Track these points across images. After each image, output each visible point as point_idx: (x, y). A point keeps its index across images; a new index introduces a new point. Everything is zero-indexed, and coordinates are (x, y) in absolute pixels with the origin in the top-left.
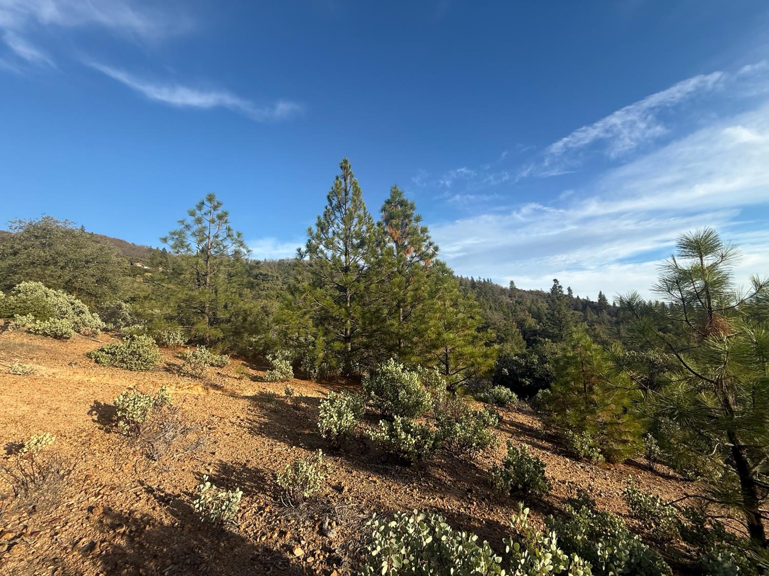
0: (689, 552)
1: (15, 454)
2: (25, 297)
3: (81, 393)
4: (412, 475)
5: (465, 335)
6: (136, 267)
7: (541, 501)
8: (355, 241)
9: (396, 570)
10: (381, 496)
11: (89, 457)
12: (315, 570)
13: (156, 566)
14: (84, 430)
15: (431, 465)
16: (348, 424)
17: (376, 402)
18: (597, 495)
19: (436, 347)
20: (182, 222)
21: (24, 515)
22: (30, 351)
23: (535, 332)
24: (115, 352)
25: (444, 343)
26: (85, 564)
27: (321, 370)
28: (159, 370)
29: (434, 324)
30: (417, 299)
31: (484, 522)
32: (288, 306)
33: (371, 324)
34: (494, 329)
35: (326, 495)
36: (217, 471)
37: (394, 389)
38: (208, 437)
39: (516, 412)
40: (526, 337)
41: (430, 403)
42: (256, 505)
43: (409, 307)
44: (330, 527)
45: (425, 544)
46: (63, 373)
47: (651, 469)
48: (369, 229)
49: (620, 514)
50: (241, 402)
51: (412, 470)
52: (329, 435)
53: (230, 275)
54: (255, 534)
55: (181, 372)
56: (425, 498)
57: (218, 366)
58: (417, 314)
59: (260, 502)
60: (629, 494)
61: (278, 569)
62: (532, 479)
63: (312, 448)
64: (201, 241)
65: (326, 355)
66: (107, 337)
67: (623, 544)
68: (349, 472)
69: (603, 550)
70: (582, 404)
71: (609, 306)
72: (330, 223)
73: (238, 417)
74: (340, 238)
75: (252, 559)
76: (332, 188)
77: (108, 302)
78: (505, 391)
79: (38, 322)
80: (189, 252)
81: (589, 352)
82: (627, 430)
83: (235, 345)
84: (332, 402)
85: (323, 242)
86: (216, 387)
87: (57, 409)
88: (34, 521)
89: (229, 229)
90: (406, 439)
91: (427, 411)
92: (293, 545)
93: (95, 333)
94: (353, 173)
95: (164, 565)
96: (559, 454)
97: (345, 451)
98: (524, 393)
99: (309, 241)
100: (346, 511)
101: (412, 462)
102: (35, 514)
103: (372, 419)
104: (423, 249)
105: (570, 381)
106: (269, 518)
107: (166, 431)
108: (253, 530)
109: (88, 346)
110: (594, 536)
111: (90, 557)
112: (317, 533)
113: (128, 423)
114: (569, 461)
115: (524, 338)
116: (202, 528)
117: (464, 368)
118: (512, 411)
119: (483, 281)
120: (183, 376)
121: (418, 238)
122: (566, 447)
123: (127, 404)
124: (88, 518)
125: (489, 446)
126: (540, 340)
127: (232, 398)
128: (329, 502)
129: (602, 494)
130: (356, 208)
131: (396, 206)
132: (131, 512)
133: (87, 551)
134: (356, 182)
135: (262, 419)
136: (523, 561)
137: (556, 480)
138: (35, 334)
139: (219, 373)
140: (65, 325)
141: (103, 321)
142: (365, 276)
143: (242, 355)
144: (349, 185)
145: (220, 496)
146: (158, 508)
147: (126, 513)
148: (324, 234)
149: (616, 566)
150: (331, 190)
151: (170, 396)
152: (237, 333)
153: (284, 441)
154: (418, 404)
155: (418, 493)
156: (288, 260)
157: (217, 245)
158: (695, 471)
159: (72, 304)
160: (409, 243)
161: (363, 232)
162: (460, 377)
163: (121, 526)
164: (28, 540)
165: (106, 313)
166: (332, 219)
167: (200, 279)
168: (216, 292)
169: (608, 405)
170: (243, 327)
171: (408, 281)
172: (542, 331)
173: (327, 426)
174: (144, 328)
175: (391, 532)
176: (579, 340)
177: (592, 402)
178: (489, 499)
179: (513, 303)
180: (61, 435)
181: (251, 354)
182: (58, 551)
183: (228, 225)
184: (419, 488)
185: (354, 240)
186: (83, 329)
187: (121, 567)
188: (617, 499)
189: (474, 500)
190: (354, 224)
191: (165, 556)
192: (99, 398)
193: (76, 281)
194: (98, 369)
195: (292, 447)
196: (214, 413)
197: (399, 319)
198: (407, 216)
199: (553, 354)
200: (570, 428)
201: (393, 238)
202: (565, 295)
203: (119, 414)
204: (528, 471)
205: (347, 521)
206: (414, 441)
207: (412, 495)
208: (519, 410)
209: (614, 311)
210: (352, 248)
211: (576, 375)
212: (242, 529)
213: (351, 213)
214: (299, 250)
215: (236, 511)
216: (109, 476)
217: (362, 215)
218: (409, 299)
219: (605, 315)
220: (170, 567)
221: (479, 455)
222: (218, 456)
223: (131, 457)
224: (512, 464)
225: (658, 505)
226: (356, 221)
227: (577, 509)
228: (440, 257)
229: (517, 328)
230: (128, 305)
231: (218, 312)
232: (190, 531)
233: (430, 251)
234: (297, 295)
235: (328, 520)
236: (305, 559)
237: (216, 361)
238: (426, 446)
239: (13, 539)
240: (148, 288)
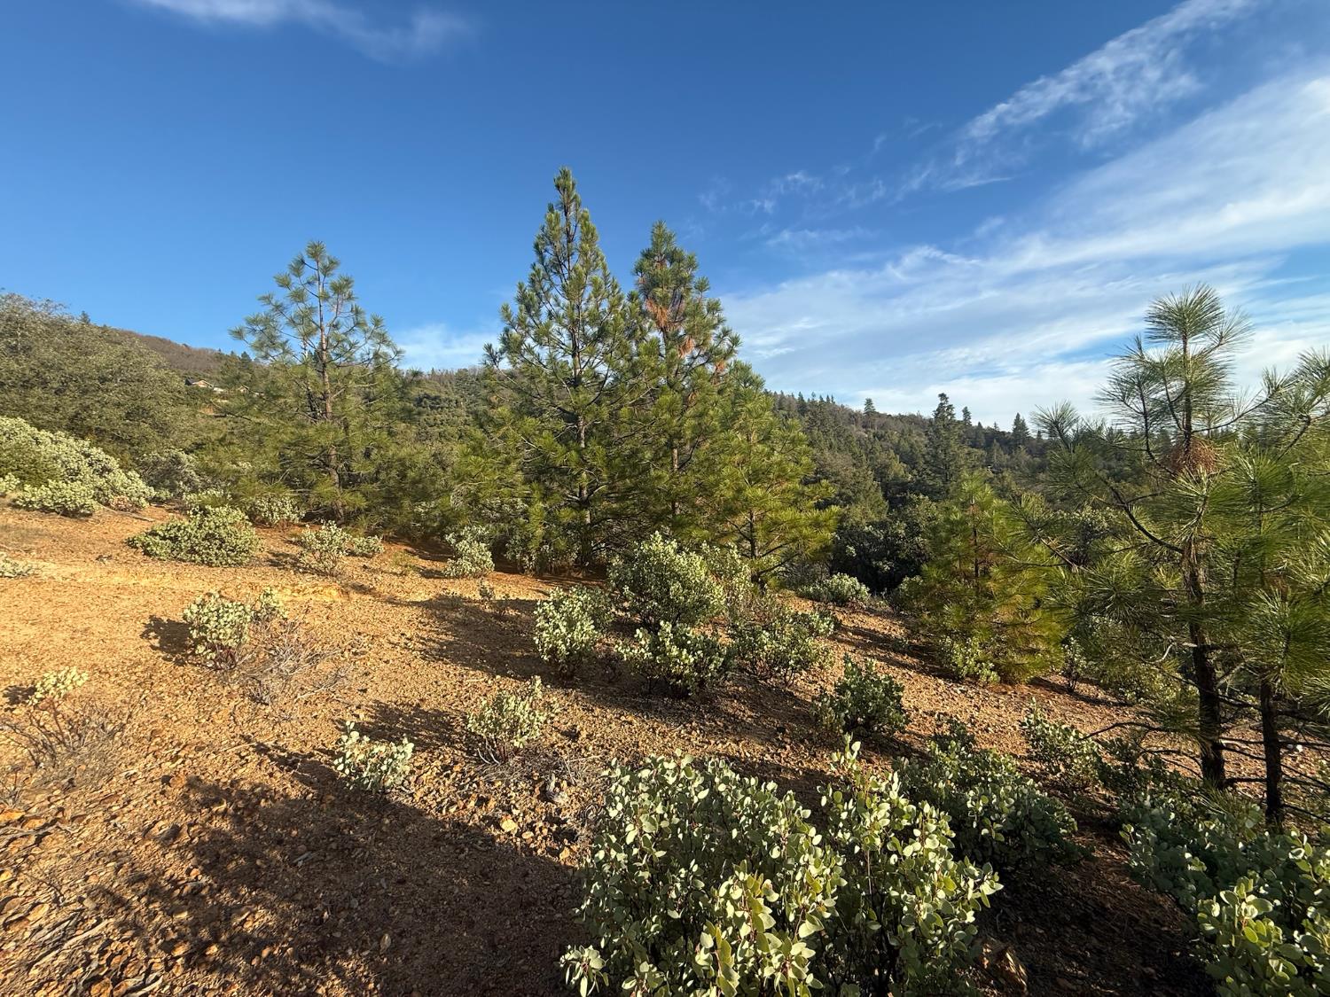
0: (1109, 802)
1: (24, 703)
3: (125, 603)
4: (689, 711)
5: (783, 492)
6: (197, 388)
7: (893, 740)
8: (591, 330)
9: (650, 837)
10: (640, 743)
11: (153, 703)
12: (536, 849)
13: (283, 854)
14: (139, 663)
15: (720, 696)
16: (586, 638)
17: (633, 603)
18: (982, 730)
19: (733, 512)
20: (267, 299)
21: (56, 793)
22: (24, 538)
23: (904, 487)
24: (176, 536)
25: (747, 506)
26: (167, 857)
27: (542, 556)
28: (260, 565)
29: (730, 473)
30: (702, 432)
31: (801, 773)
32: (478, 449)
33: (623, 477)
34: (835, 481)
35: (552, 745)
36: (372, 717)
37: (661, 581)
38: (352, 667)
39: (864, 614)
40: (889, 495)
41: (722, 603)
42: (439, 763)
43: (688, 447)
44: (557, 789)
45: (696, 800)
46: (89, 573)
47: (1070, 691)
48: (613, 306)
49: (1015, 756)
50: (407, 610)
51: (691, 704)
52: (555, 657)
53: (368, 398)
54: (439, 803)
55: (299, 567)
56: (709, 743)
57: (363, 555)
58: (702, 458)
59: (444, 759)
60: (1031, 725)
61: (479, 850)
62: (879, 709)
63: (525, 676)
64: (307, 335)
65: (548, 532)
66: (161, 511)
67: (1007, 791)
68: (588, 710)
69: (975, 801)
70: (970, 597)
71: (1031, 439)
72: (542, 296)
73: (403, 634)
74: (561, 324)
75: (435, 838)
76: (543, 229)
77: (155, 453)
78: (848, 582)
79: (27, 487)
80: (288, 356)
81: (986, 513)
82: (1037, 634)
83: (391, 520)
84: (557, 604)
85: (532, 332)
86: (361, 589)
87: (86, 630)
88: (74, 800)
89: (357, 312)
90: (679, 656)
91: (718, 614)
92: (500, 816)
93: (138, 506)
94: (579, 199)
95: (294, 852)
96: (928, 674)
97: (582, 680)
98: (878, 584)
99: (507, 331)
100: (585, 765)
101: (689, 691)
102: (74, 790)
103: (624, 629)
104: (712, 342)
105: (953, 560)
106: (460, 781)
107: (280, 660)
108: (435, 799)
109: (128, 527)
110: (965, 783)
111: (175, 846)
112: (538, 798)
113: (213, 648)
114: (942, 682)
115: (885, 496)
116: (352, 799)
117: (781, 546)
118: (857, 613)
119: (818, 400)
120: (304, 573)
121: (701, 322)
122: (940, 664)
123: (206, 618)
124: (163, 793)
125: (818, 665)
126: (911, 499)
127: (390, 606)
128: (556, 754)
129: (989, 729)
130: (589, 266)
131: (661, 263)
132: (235, 782)
133: (168, 839)
134: (585, 215)
135: (444, 636)
136: (844, 815)
137: (921, 711)
138: (27, 509)
139: (365, 567)
140: (77, 492)
141: (149, 484)
142: (610, 393)
143: (403, 535)
144: (573, 223)
145: (376, 751)
146: (278, 775)
147: (225, 783)
148: (531, 317)
149: (992, 822)
150: (541, 233)
151: (281, 604)
152: (391, 499)
153: (481, 669)
154: (703, 603)
155: (698, 736)
156: (475, 370)
157: (338, 342)
158: (1136, 691)
159: (87, 456)
160: (686, 332)
161: (604, 312)
162: (774, 559)
163: (218, 802)
164: (68, 828)
165: (155, 473)
166: (546, 288)
167: (313, 403)
168: (346, 428)
169: (1011, 596)
170: (401, 489)
171: (685, 400)
172: (916, 485)
173: (549, 643)
174: (225, 496)
175: (640, 784)
176: (971, 493)
177: (988, 594)
178: (810, 740)
179: (869, 438)
180: (99, 671)
181: (418, 534)
182: (120, 841)
183: (354, 303)
184: (700, 729)
185: (587, 327)
186: (114, 500)
187: (226, 858)
188: (1012, 735)
189: (786, 743)
190: (586, 296)
191: (296, 840)
192: (158, 612)
193: (90, 416)
194: (151, 565)
195: (494, 677)
196: (361, 629)
197: (672, 467)
198: (682, 282)
199: (930, 519)
200: (949, 633)
201: (658, 323)
202: (959, 422)
203: (194, 634)
204: (874, 698)
205: (585, 780)
206: (692, 660)
207: (689, 740)
208: (870, 611)
209: (1038, 448)
210: (585, 343)
211: (963, 551)
212: (417, 798)
213: (579, 277)
214: (489, 348)
215: (407, 773)
216: (191, 731)
217: (600, 280)
218: (688, 432)
219: (1023, 456)
220: (305, 856)
221: (800, 679)
222: (371, 694)
223: (224, 701)
224: (849, 688)
225: (1072, 739)
226: (589, 291)
227: (944, 748)
228: (741, 357)
229: (874, 480)
230: (192, 457)
231: (353, 464)
232: (333, 805)
233: (725, 346)
234: (490, 429)
235: (555, 779)
236: (519, 835)
237: (359, 546)
238: (712, 666)
239: (43, 827)
240: (224, 426)
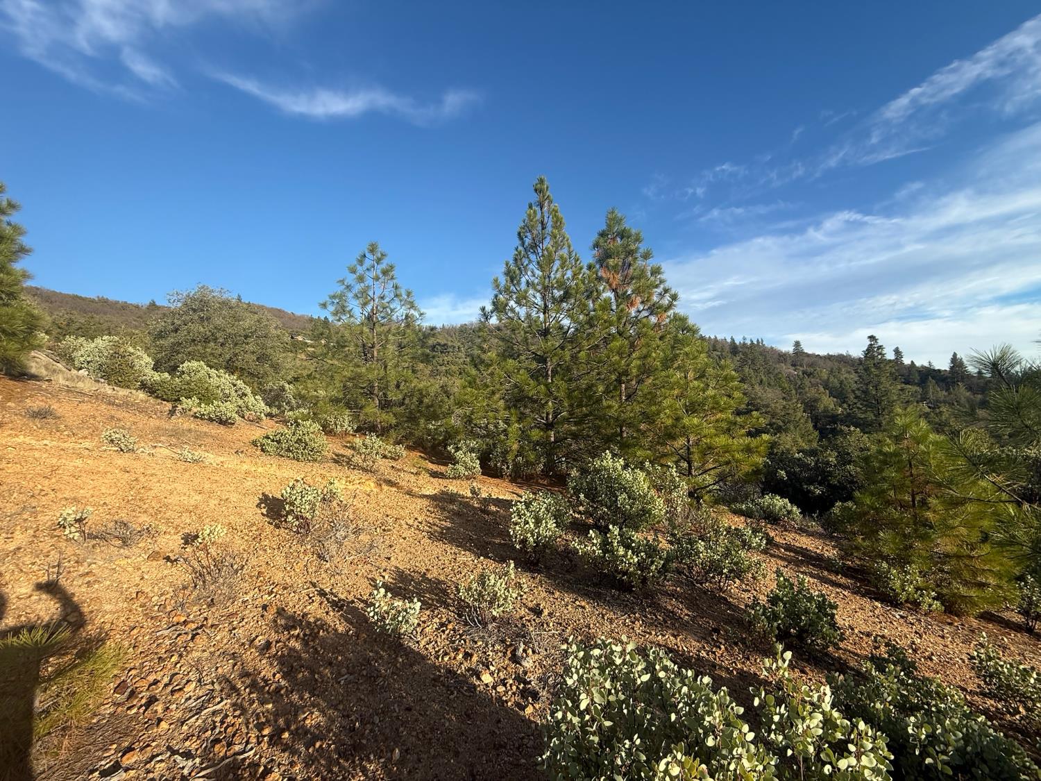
1: (191, 544)
2: (188, 378)
3: (249, 483)
4: (633, 603)
5: (717, 421)
6: (297, 341)
7: (827, 655)
8: (558, 293)
9: (599, 708)
10: (592, 625)
11: (261, 552)
12: (506, 702)
13: (332, 673)
14: (254, 524)
15: (661, 593)
16: (549, 534)
17: (587, 508)
18: (924, 657)
19: (672, 437)
20: (342, 282)
21: (204, 607)
22: (198, 437)
23: (834, 419)
24: (280, 440)
25: (685, 432)
26: (263, 662)
27: (516, 465)
28: (327, 462)
29: (669, 406)
30: (646, 371)
31: (735, 673)
32: (472, 384)
33: (580, 406)
34: (766, 413)
35: (521, 618)
36: (393, 579)
37: (610, 491)
38: (382, 540)
39: (796, 532)
40: (819, 426)
41: (663, 513)
42: (438, 621)
43: (634, 382)
44: (524, 655)
45: (639, 682)
46: (232, 462)
47: (1030, 631)
48: (575, 275)
49: (963, 689)
50: (419, 501)
51: (635, 598)
52: (524, 546)
53: (401, 346)
54: (437, 652)
55: (351, 465)
56: (650, 634)
57: (392, 458)
58: (646, 391)
59: (442, 617)
60: (981, 661)
61: (464, 695)
62: (812, 623)
63: (502, 560)
64: (365, 304)
65: (521, 447)
66: (272, 423)
67: (953, 723)
68: (550, 592)
69: (917, 728)
70: (907, 525)
71: (970, 376)
72: (522, 269)
73: (416, 519)
74: (536, 290)
75: (433, 679)
76: (524, 222)
77: (271, 384)
78: (779, 503)
79: (203, 405)
80: (352, 319)
81: (922, 447)
82: (986, 568)
83: (411, 434)
84: (528, 505)
85: (514, 296)
86: (390, 483)
87: (227, 499)
88: (214, 613)
89: (397, 288)
90: (625, 556)
91: (658, 522)
92: (480, 670)
93: (260, 419)
94: (551, 198)
95: (339, 673)
96: (863, 596)
97: (546, 567)
98: (808, 505)
99: (496, 296)
100: (545, 638)
101: (633, 586)
102: (213, 607)
103: (580, 529)
104: (655, 298)
105: (888, 489)
106: (452, 636)
107: (337, 530)
108: (434, 648)
109: (253, 432)
110: (905, 708)
111: (267, 655)
112: (509, 659)
113: (297, 518)
114: (879, 606)
115: (815, 427)
116: (378, 639)
117: (715, 468)
118: (789, 532)
119: (749, 343)
120: (353, 469)
121: (646, 283)
122: (876, 587)
123: (295, 497)
124: (262, 616)
125: (750, 575)
126: (841, 431)
127: (408, 496)
128: (524, 625)
129: (933, 657)
130: (557, 246)
131: (614, 239)
132: (305, 615)
133: (263, 649)
134: (556, 209)
135: (444, 523)
136: (776, 718)
137: (856, 631)
138: (202, 419)
139: (393, 467)
140: (228, 409)
141: (266, 404)
142: (572, 341)
143: (419, 445)
144: (546, 215)
145: (395, 605)
146: (332, 613)
147: (299, 615)
148: (514, 285)
149: (938, 752)
150: (523, 224)
151: (339, 490)
152: (412, 418)
153: (469, 550)
154: (645, 512)
155: (641, 626)
156: (472, 325)
157: (384, 308)
159: (235, 385)
160: (633, 292)
161: (568, 279)
162: (709, 479)
163: (294, 628)
164: (209, 632)
165: (269, 396)
166: (525, 264)
167: (366, 351)
168: (386, 367)
169: (954, 528)
170: (419, 411)
171: (632, 345)
172: (846, 417)
173: (521, 535)
174: (309, 413)
175: (592, 661)
176: (905, 428)
177: (927, 524)
178: (744, 643)
179: (798, 376)
180: (232, 528)
181: (429, 445)
182: (237, 646)
183: (395, 281)
184: (643, 621)
185: (555, 291)
186: (247, 414)
187: (297, 670)
188: (960, 668)
189: (721, 643)
190: (555, 269)
191: (340, 664)
192: (267, 490)
193: (237, 360)
194: (264, 458)
195: (479, 558)
196: (389, 513)
197: (621, 399)
198: (630, 253)
199: (862, 450)
200: (885, 558)
201: (610, 285)
202: (890, 361)
203: (287, 507)
204: (807, 612)
205: (546, 650)
206: (636, 560)
207: (633, 628)
208: (802, 531)
209: (977, 385)
210: (553, 303)
211: (898, 481)
212: (422, 646)
213: (550, 254)
214: (483, 309)
215: (415, 625)
216: (281, 575)
217: (566, 256)
218: (634, 371)
219: (962, 392)
220: (346, 677)
221: (734, 587)
222: (393, 562)
223: (302, 556)
224: (781, 600)
225: (1032, 681)
226: (557, 264)
227: (881, 669)
228: (679, 309)
229: (804, 411)
230: (291, 386)
231: (389, 393)
232: (365, 641)
233: (666, 301)
234: (482, 368)
235: (522, 646)
236: (494, 687)
237: (389, 452)
238: (653, 567)
239: (196, 629)
240: (311, 366)
